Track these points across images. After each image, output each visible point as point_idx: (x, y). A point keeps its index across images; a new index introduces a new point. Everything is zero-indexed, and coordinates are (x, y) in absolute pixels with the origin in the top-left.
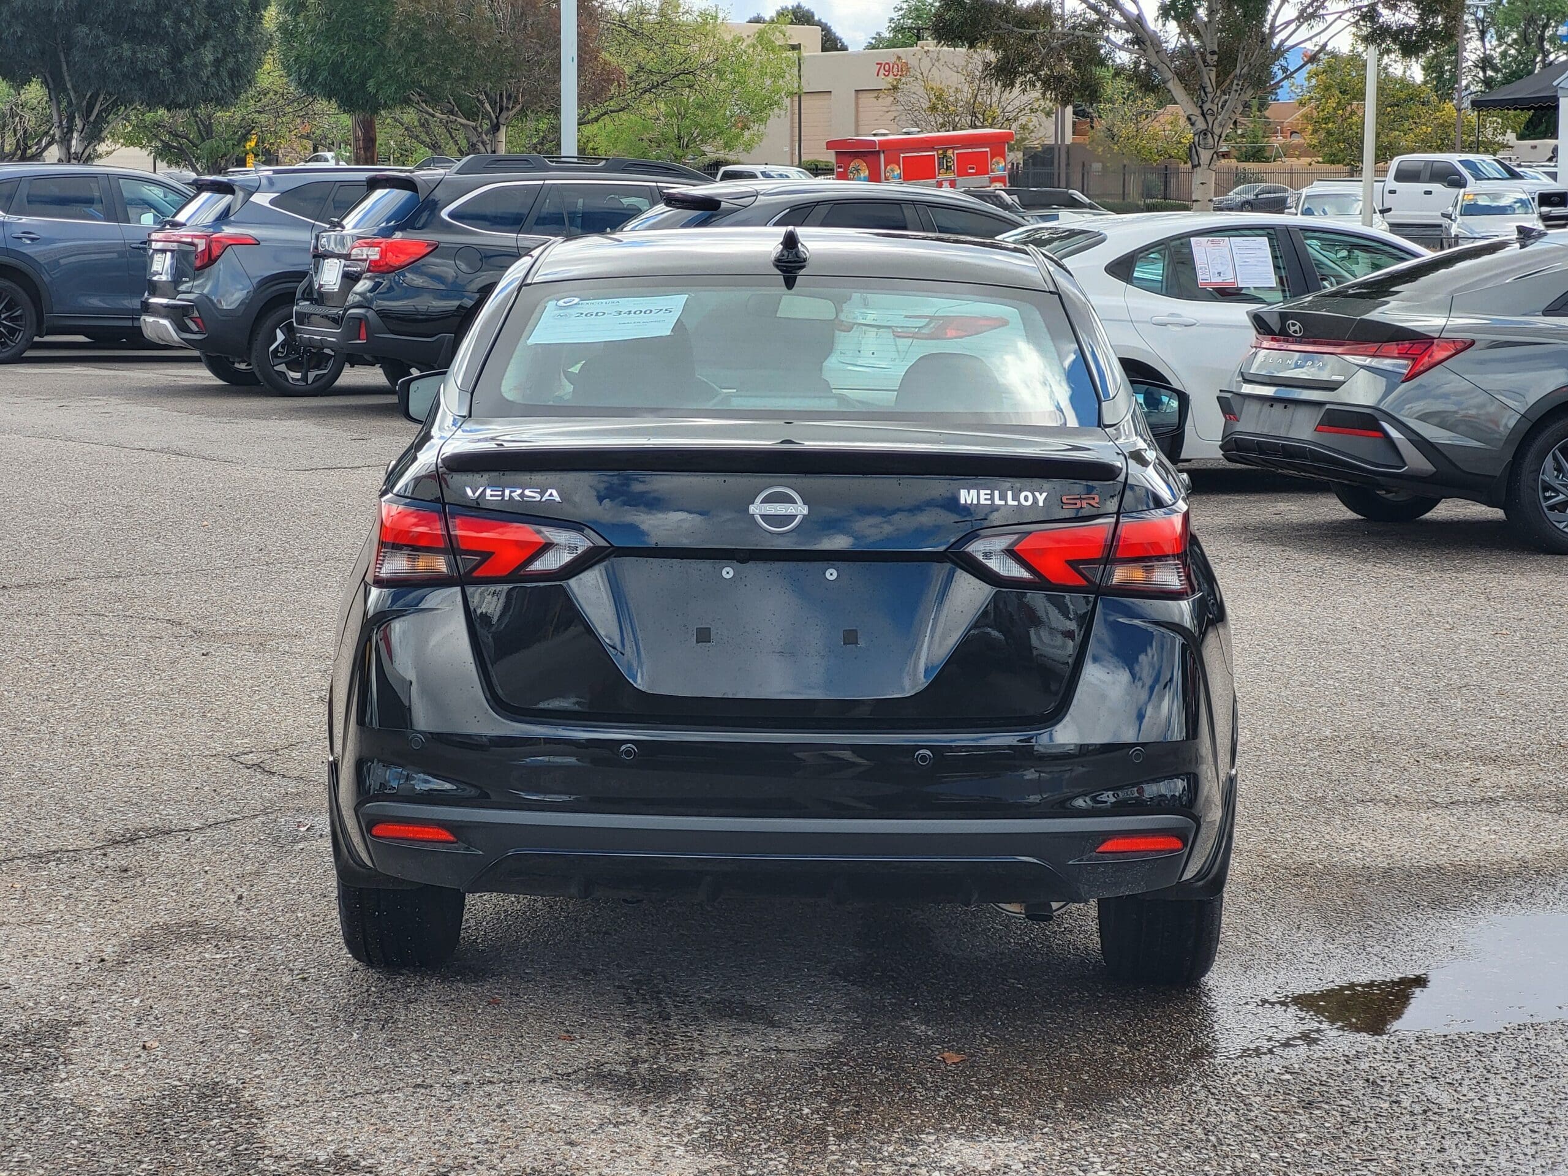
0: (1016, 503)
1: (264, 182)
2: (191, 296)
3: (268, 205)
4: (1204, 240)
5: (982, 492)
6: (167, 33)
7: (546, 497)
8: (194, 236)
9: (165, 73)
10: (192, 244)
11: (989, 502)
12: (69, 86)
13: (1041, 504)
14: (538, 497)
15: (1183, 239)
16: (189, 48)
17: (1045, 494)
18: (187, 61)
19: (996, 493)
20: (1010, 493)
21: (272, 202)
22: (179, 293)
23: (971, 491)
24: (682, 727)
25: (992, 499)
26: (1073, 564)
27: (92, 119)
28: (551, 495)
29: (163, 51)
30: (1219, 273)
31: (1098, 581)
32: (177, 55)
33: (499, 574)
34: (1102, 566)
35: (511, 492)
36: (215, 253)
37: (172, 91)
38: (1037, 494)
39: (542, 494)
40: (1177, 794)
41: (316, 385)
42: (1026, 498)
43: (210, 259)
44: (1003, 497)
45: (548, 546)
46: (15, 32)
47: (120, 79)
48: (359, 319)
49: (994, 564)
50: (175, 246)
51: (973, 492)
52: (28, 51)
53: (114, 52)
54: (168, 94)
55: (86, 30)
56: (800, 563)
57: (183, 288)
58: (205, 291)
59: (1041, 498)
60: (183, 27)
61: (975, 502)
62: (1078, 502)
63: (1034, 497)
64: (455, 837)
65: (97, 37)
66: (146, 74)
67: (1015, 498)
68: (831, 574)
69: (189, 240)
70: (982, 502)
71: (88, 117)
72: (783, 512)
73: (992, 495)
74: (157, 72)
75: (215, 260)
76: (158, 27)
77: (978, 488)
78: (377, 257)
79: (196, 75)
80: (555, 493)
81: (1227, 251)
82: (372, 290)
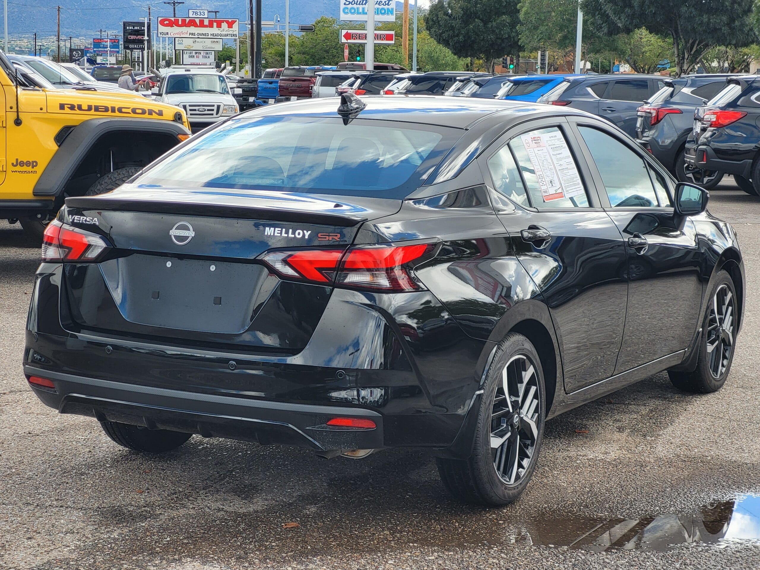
0: (293, 236)
1: (690, 82)
2: (648, 139)
3: (690, 94)
5: (277, 229)
6: (727, 9)
8: (650, 109)
9: (725, 30)
10: (650, 113)
11: (279, 235)
12: (681, 37)
13: (307, 237)
16: (740, 17)
17: (309, 232)
18: (737, 23)
19: (284, 230)
20: (291, 231)
21: (692, 92)
22: (644, 137)
23: (271, 228)
25: (281, 233)
26: (320, 270)
27: (692, 53)
28: (95, 221)
29: (724, 18)
31: (333, 280)
32: (732, 20)
34: (335, 272)
36: (660, 117)
37: (728, 38)
38: (305, 232)
39: (92, 220)
40: (376, 400)
41: (707, 185)
42: (299, 234)
43: (658, 120)
44: (287, 233)
46: (651, 11)
47: (702, 33)
48: (703, 151)
49: (279, 267)
50: (644, 114)
51: (272, 229)
52: (658, 20)
53: (699, 19)
54: (726, 40)
55: (685, 8)
57: (645, 135)
58: (654, 137)
59: (307, 234)
60: (736, 6)
61: (272, 234)
62: (327, 237)
63: (304, 233)
65: (691, 12)
66: (715, 30)
67: (294, 233)
68: (213, 268)
69: (649, 111)
70: (276, 234)
71: (691, 51)
72: (182, 235)
73: (281, 231)
74: (721, 29)
75: (659, 121)
76: (723, 6)
77: (275, 226)
78: (715, 120)
79: (741, 30)
82: (711, 136)
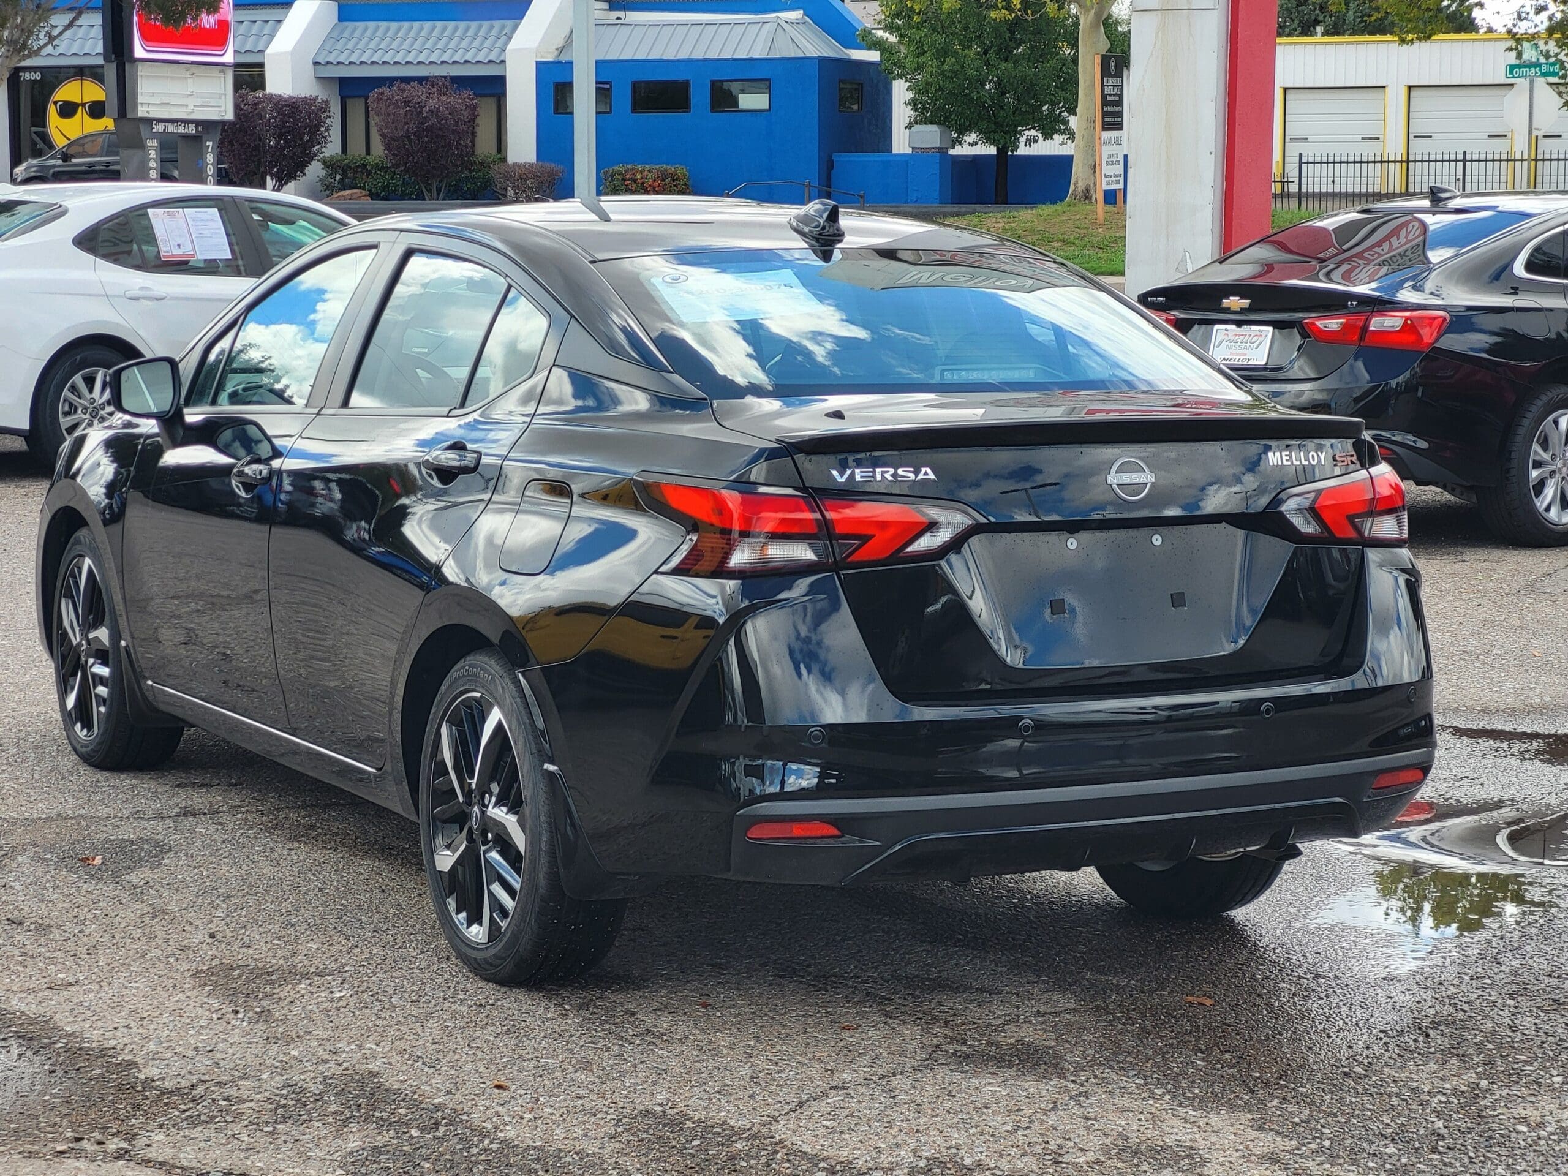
0: (1306, 463)
4: (160, 211)
5: (1284, 454)
7: (921, 476)
11: (1289, 463)
14: (912, 476)
15: (139, 212)
17: (1324, 454)
19: (1293, 454)
20: (1302, 454)
24: (1052, 699)
25: (1290, 460)
26: (1351, 518)
28: (926, 474)
30: (179, 245)
33: (880, 557)
35: (883, 473)
38: (1319, 453)
39: (917, 473)
42: (1313, 458)
44: (1298, 458)
45: (931, 526)
49: (1298, 522)
51: (1277, 454)
56: (1130, 530)
59: (1322, 457)
61: (1280, 463)
62: (1345, 459)
63: (1318, 456)
64: (838, 829)
67: (1306, 457)
68: (1157, 540)
70: (1285, 463)
72: (1136, 481)
73: (1290, 456)
80: (928, 470)
81: (182, 222)
